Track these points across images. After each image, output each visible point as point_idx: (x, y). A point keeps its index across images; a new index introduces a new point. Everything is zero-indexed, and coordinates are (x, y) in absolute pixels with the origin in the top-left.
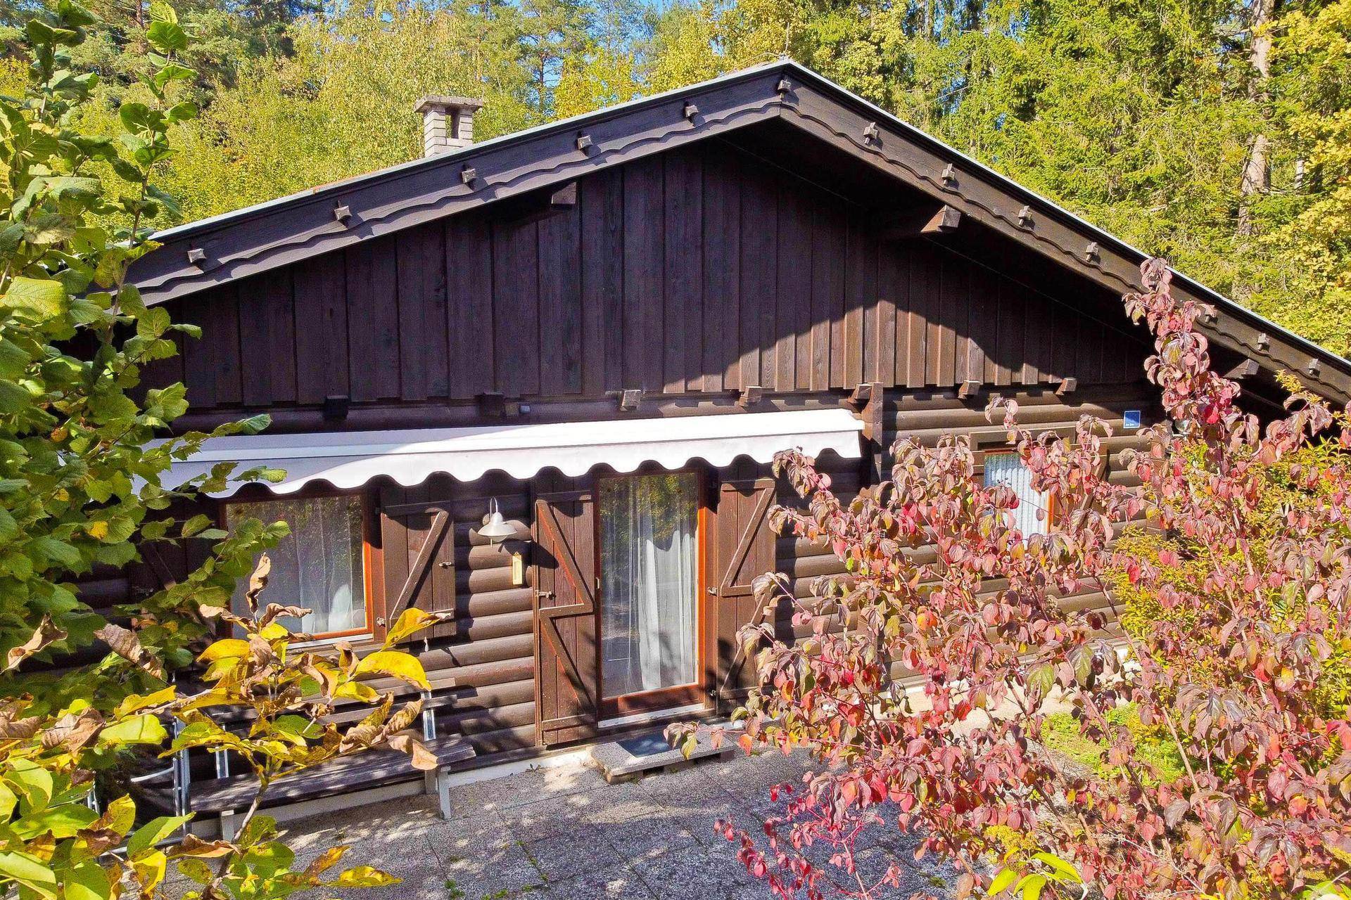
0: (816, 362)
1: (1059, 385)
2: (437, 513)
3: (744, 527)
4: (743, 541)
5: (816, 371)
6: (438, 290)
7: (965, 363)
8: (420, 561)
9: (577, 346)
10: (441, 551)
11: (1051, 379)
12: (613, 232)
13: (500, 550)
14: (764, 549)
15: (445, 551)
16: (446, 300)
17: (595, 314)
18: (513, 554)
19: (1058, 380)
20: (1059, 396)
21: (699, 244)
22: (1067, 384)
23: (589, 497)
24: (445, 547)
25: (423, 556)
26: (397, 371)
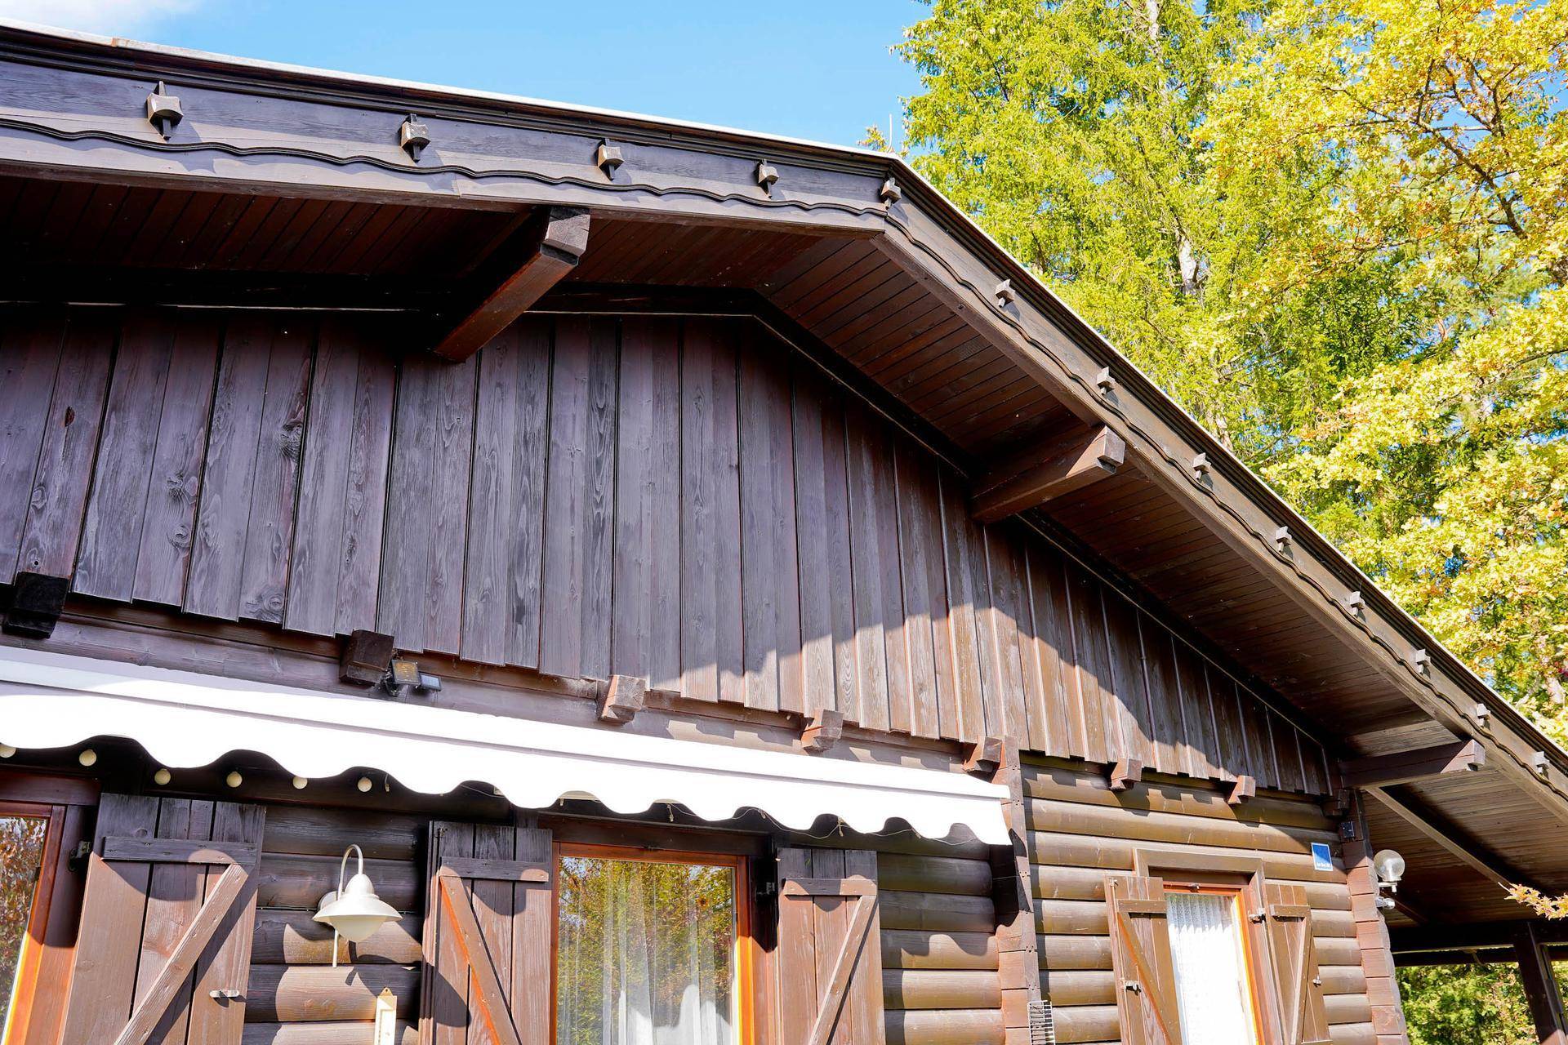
0: (920, 688)
1: (1234, 784)
2: (227, 866)
3: (826, 972)
4: (826, 1000)
5: (918, 705)
6: (289, 428)
7: (1115, 730)
8: (165, 983)
9: (533, 582)
10: (220, 960)
11: (1223, 775)
12: (601, 411)
13: (349, 981)
14: (864, 1020)
15: (229, 964)
16: (302, 447)
17: (568, 532)
18: (377, 994)
19: (1231, 778)
20: (1233, 806)
21: (735, 462)
22: (1245, 785)
23: (544, 877)
24: (231, 953)
25: (174, 968)
26: (184, 555)
